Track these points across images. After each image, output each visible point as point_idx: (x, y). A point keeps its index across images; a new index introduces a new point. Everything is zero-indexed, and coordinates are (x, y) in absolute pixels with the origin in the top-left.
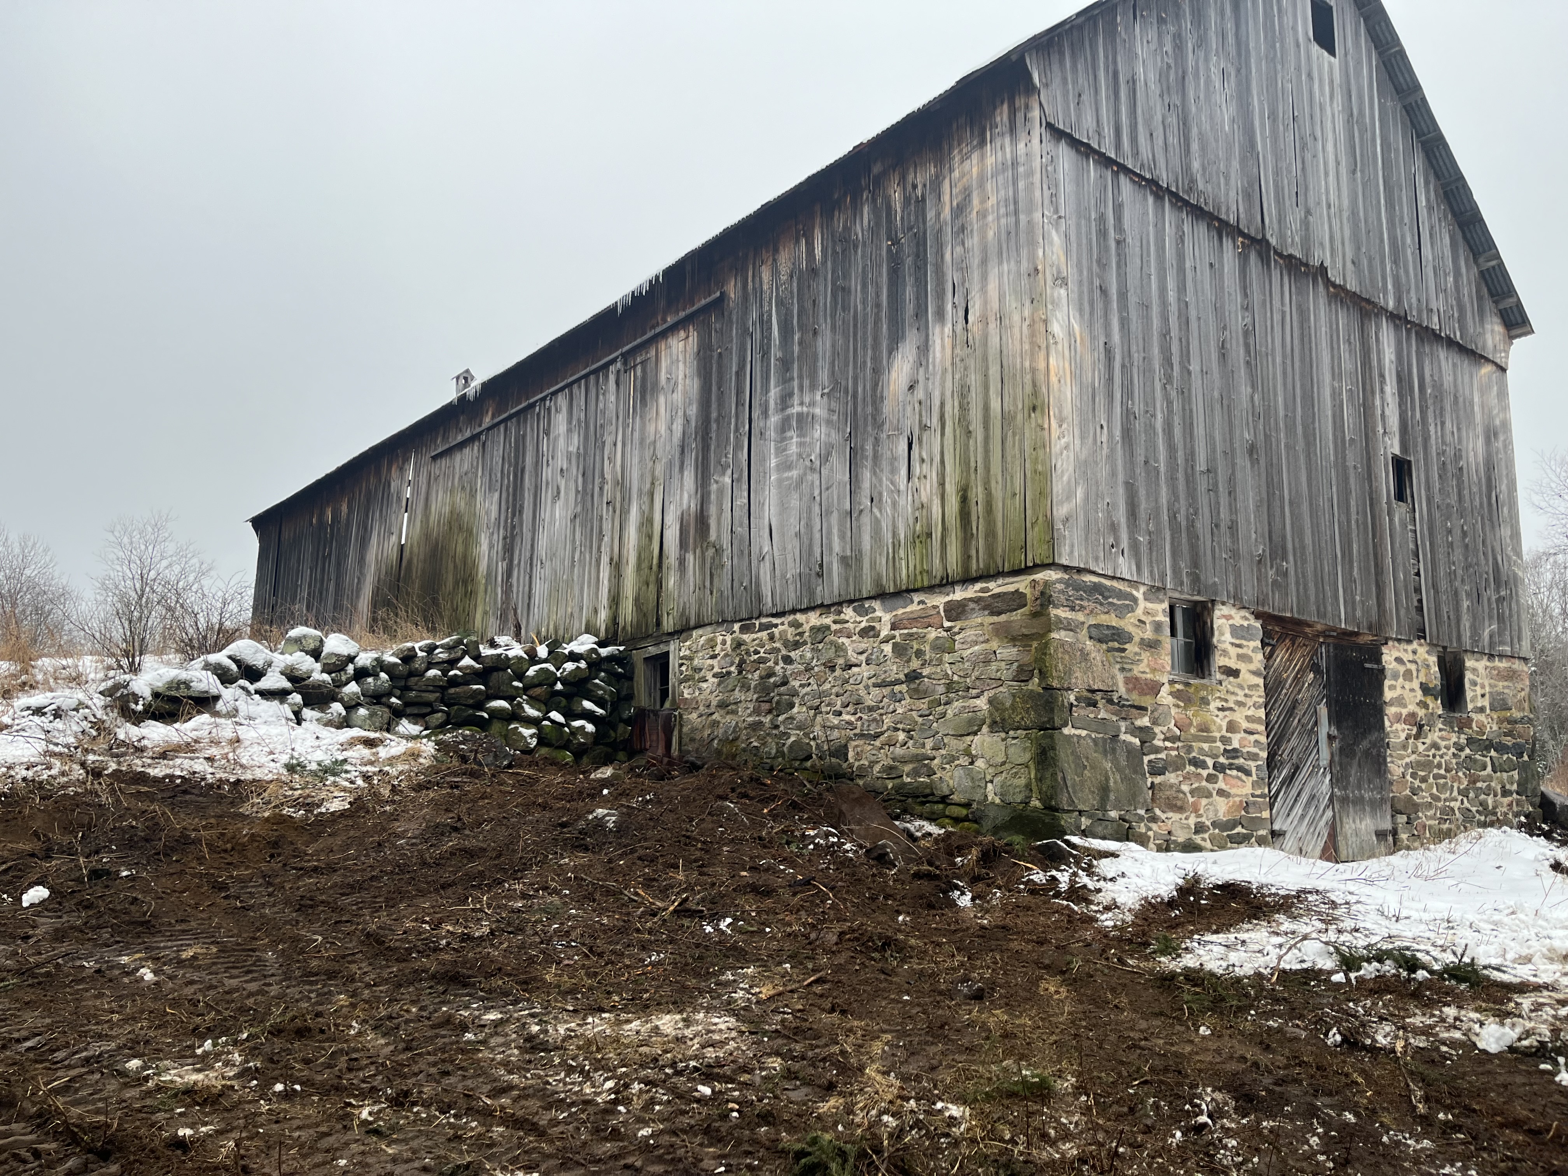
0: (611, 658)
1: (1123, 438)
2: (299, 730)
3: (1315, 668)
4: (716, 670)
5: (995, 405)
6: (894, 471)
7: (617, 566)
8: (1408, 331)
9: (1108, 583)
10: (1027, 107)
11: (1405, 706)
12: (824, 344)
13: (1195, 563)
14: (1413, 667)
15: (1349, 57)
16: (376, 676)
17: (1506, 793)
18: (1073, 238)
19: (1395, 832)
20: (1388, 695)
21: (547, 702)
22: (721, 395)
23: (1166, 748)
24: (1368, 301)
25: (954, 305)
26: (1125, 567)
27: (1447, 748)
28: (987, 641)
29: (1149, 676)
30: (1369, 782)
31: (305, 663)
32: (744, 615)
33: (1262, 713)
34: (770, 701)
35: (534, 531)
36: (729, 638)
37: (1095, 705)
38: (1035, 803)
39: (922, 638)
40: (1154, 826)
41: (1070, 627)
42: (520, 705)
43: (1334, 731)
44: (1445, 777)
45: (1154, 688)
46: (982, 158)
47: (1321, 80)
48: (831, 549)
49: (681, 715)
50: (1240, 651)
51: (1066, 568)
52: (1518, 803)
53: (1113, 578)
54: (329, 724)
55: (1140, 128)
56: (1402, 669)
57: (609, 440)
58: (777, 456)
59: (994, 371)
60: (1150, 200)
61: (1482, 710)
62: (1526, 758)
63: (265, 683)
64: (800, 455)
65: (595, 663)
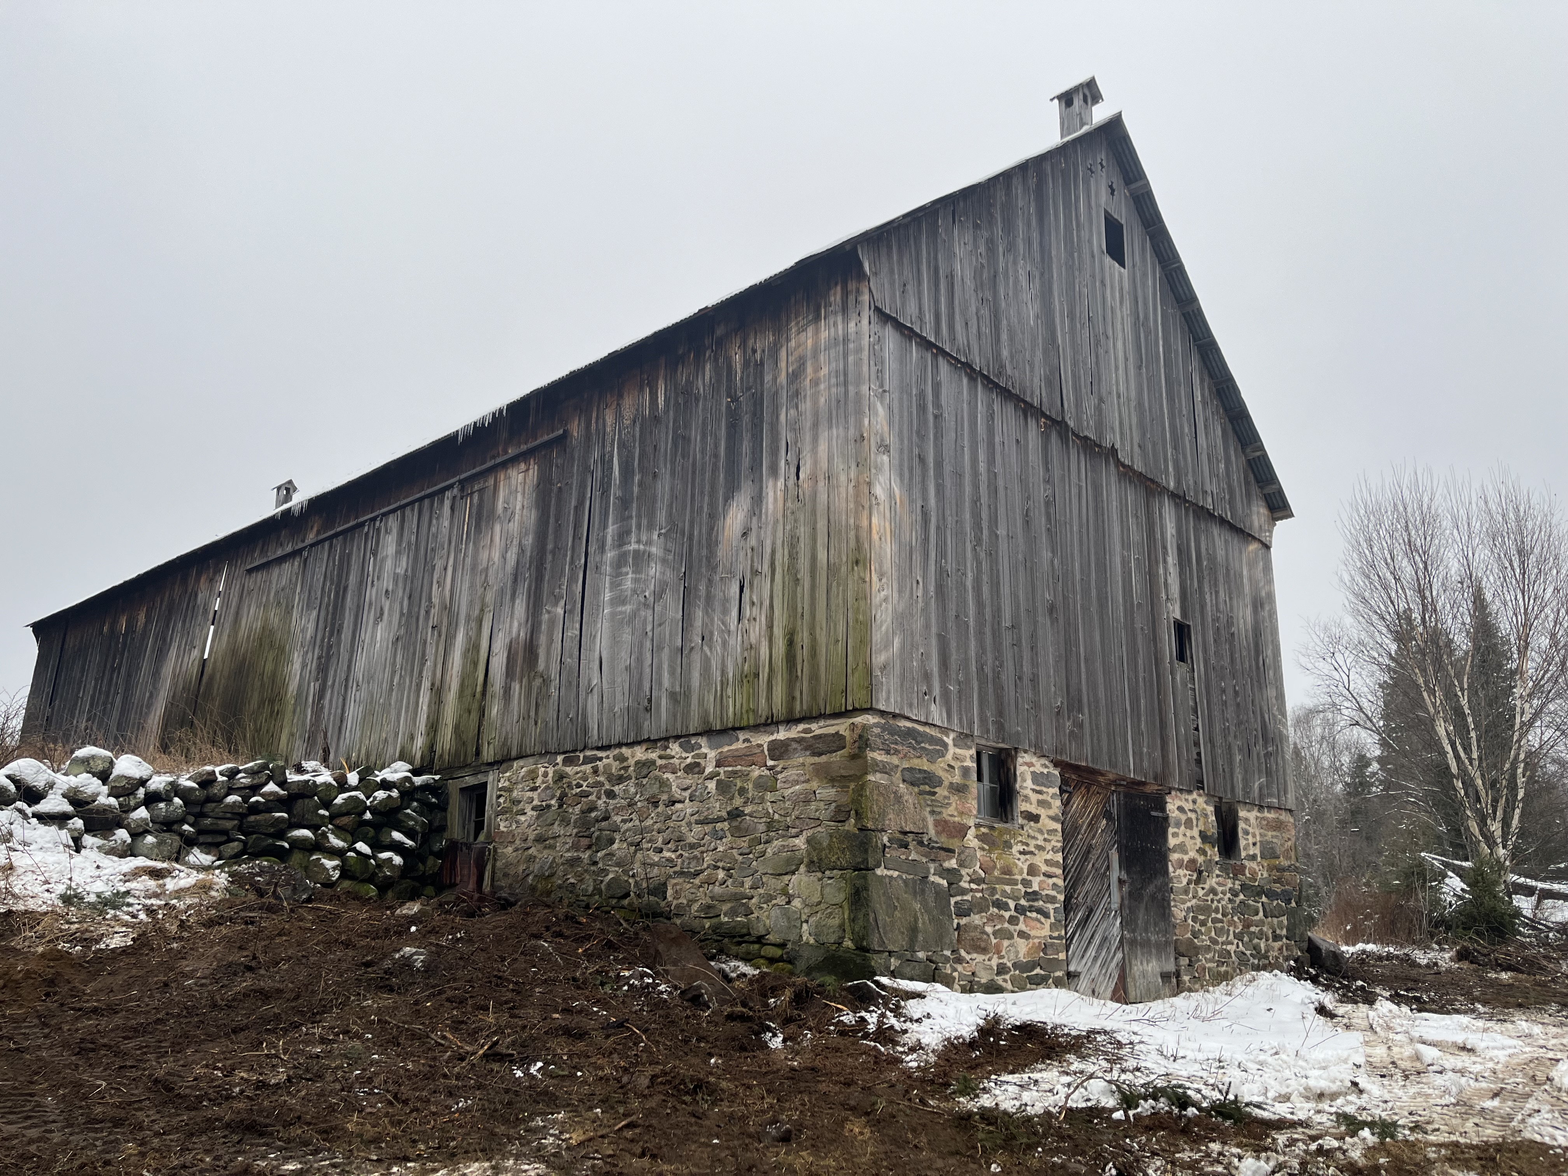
0: (425, 787)
1: (937, 593)
2: (78, 859)
3: (1108, 815)
4: (536, 802)
5: (822, 556)
6: (725, 611)
7: (438, 692)
8: (1187, 509)
9: (920, 728)
10: (858, 291)
11: (1186, 853)
12: (663, 487)
13: (1000, 713)
14: (1193, 816)
15: (1137, 269)
16: (169, 801)
17: (1276, 937)
18: (896, 410)
19: (1178, 975)
20: (1172, 842)
21: (353, 833)
22: (558, 527)
23: (972, 890)
24: (1152, 481)
25: (787, 462)
26: (937, 715)
27: (1224, 893)
28: (807, 781)
29: (956, 819)
30: (1156, 925)
31: (90, 784)
32: (568, 747)
33: (1059, 857)
34: (590, 836)
35: (352, 652)
36: (551, 771)
37: (906, 846)
38: (848, 943)
39: (746, 776)
40: (959, 968)
41: (885, 769)
42: (324, 835)
43: (1124, 876)
44: (1222, 921)
45: (962, 831)
46: (817, 332)
47: (1112, 287)
48: (660, 684)
49: (495, 849)
50: (1040, 797)
51: (882, 713)
52: (1288, 948)
53: (926, 724)
54: (111, 852)
55: (957, 317)
56: (1183, 818)
57: (439, 564)
58: (611, 591)
59: (822, 525)
60: (965, 381)
61: (1253, 858)
62: (1293, 904)
63: (44, 807)
64: (634, 591)
65: (408, 792)
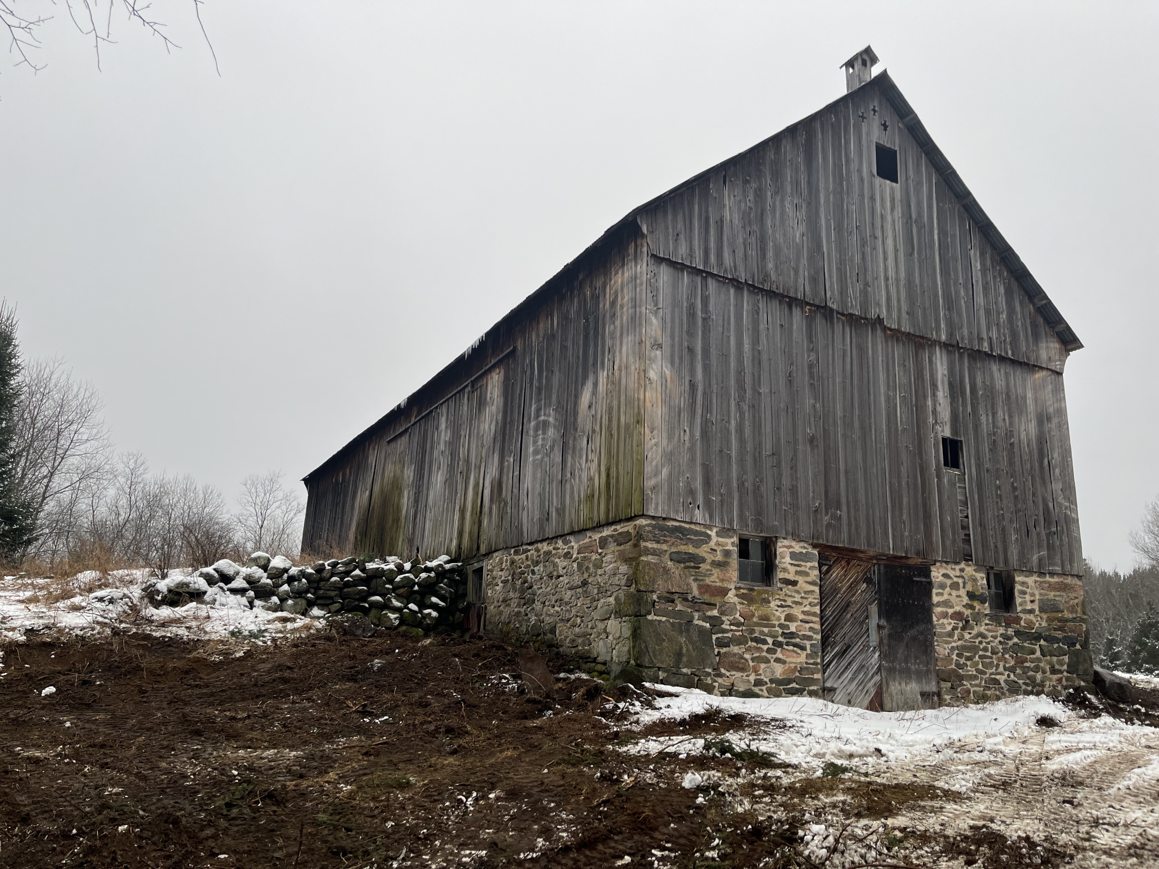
0: (452, 570)
1: (702, 437)
2: (248, 612)
3: (869, 581)
4: (503, 578)
5: (623, 419)
6: (581, 457)
7: (463, 512)
8: (961, 355)
9: (687, 526)
10: (642, 245)
11: (952, 607)
12: (556, 380)
13: (759, 513)
14: (960, 581)
15: (910, 181)
16: (300, 580)
17: (1054, 671)
18: (668, 320)
19: (939, 694)
20: (935, 599)
21: (408, 598)
22: (512, 407)
23: (732, 630)
24: (922, 337)
25: (609, 360)
26: (699, 516)
27: (995, 637)
28: (615, 562)
29: (718, 584)
30: (916, 658)
31: (257, 572)
32: (515, 544)
33: (817, 610)
34: (524, 598)
36: (509, 558)
37: (673, 601)
38: (632, 662)
39: (589, 559)
40: (720, 680)
41: (654, 553)
42: (389, 599)
43: (883, 622)
44: (991, 658)
45: (724, 592)
46: (623, 274)
47: (882, 200)
48: (552, 504)
49: (486, 607)
50: (798, 569)
51: (653, 518)
52: (1067, 679)
53: (691, 523)
54: (269, 609)
55: (725, 249)
56: (949, 582)
57: (463, 433)
58: (533, 446)
59: (623, 398)
60: (732, 291)
61: (1031, 611)
62: (1078, 647)
63: (234, 585)
64: (542, 445)
65: (441, 573)
